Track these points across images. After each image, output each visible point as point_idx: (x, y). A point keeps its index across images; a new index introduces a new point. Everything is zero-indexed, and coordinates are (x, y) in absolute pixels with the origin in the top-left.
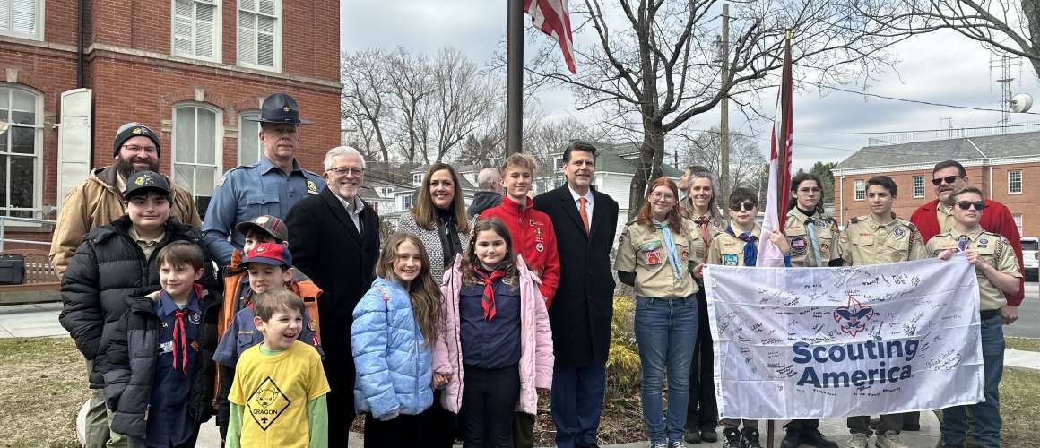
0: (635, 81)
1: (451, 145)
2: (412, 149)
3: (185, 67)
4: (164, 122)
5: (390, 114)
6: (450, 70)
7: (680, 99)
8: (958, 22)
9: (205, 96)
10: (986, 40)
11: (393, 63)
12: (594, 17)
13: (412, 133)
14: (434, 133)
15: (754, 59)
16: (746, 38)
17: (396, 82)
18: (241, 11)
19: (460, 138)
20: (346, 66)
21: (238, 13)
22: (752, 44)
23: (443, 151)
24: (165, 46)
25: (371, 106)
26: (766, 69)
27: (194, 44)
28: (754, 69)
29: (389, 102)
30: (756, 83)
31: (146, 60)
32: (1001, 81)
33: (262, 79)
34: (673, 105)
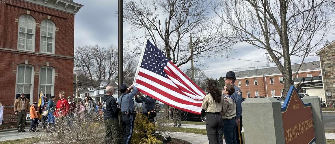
0: (165, 55)
1: (113, 74)
2: (100, 76)
3: (22, 53)
4: (14, 70)
5: (93, 65)
6: (112, 52)
7: (177, 60)
8: (246, 39)
9: (28, 62)
10: (254, 44)
11: (94, 50)
12: (152, 37)
13: (100, 71)
14: (107, 70)
15: (197, 49)
16: (195, 43)
17: (95, 55)
18: (41, 36)
19: (115, 72)
20: (79, 51)
21: (40, 36)
22: (197, 45)
23: (110, 76)
24: (15, 47)
25: (87, 63)
26: (201, 52)
27: (25, 47)
28: (197, 52)
29: (93, 61)
30: (199, 56)
31: (8, 51)
32: (266, 54)
33: (48, 56)
34: (175, 62)
